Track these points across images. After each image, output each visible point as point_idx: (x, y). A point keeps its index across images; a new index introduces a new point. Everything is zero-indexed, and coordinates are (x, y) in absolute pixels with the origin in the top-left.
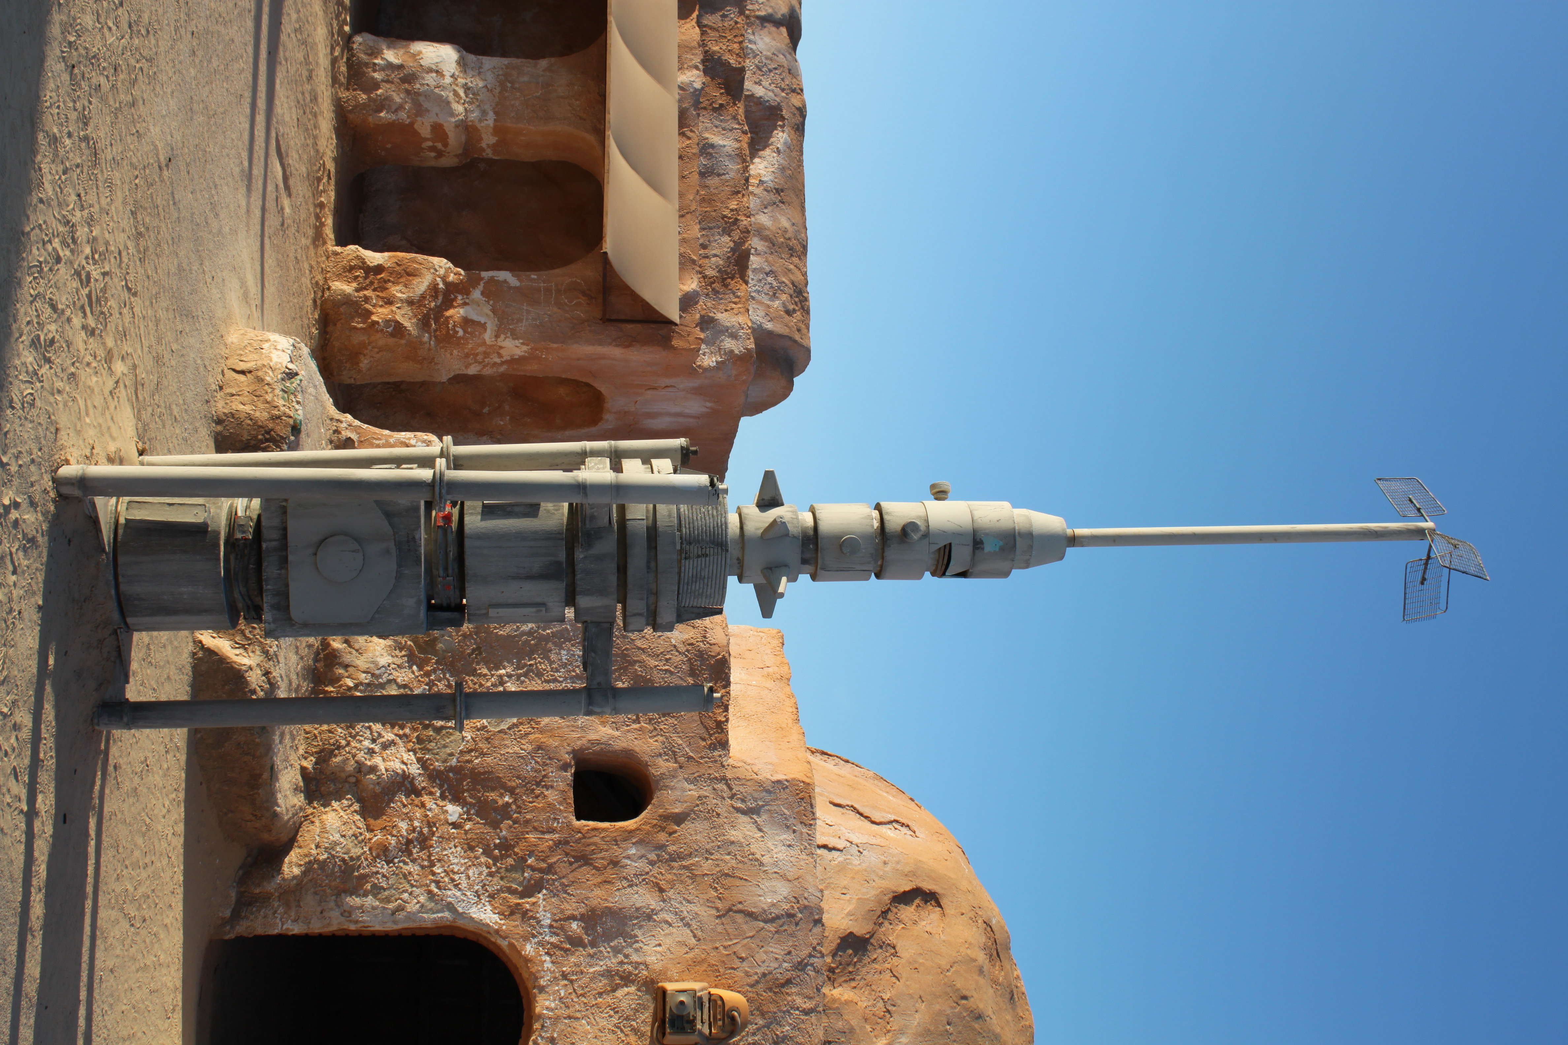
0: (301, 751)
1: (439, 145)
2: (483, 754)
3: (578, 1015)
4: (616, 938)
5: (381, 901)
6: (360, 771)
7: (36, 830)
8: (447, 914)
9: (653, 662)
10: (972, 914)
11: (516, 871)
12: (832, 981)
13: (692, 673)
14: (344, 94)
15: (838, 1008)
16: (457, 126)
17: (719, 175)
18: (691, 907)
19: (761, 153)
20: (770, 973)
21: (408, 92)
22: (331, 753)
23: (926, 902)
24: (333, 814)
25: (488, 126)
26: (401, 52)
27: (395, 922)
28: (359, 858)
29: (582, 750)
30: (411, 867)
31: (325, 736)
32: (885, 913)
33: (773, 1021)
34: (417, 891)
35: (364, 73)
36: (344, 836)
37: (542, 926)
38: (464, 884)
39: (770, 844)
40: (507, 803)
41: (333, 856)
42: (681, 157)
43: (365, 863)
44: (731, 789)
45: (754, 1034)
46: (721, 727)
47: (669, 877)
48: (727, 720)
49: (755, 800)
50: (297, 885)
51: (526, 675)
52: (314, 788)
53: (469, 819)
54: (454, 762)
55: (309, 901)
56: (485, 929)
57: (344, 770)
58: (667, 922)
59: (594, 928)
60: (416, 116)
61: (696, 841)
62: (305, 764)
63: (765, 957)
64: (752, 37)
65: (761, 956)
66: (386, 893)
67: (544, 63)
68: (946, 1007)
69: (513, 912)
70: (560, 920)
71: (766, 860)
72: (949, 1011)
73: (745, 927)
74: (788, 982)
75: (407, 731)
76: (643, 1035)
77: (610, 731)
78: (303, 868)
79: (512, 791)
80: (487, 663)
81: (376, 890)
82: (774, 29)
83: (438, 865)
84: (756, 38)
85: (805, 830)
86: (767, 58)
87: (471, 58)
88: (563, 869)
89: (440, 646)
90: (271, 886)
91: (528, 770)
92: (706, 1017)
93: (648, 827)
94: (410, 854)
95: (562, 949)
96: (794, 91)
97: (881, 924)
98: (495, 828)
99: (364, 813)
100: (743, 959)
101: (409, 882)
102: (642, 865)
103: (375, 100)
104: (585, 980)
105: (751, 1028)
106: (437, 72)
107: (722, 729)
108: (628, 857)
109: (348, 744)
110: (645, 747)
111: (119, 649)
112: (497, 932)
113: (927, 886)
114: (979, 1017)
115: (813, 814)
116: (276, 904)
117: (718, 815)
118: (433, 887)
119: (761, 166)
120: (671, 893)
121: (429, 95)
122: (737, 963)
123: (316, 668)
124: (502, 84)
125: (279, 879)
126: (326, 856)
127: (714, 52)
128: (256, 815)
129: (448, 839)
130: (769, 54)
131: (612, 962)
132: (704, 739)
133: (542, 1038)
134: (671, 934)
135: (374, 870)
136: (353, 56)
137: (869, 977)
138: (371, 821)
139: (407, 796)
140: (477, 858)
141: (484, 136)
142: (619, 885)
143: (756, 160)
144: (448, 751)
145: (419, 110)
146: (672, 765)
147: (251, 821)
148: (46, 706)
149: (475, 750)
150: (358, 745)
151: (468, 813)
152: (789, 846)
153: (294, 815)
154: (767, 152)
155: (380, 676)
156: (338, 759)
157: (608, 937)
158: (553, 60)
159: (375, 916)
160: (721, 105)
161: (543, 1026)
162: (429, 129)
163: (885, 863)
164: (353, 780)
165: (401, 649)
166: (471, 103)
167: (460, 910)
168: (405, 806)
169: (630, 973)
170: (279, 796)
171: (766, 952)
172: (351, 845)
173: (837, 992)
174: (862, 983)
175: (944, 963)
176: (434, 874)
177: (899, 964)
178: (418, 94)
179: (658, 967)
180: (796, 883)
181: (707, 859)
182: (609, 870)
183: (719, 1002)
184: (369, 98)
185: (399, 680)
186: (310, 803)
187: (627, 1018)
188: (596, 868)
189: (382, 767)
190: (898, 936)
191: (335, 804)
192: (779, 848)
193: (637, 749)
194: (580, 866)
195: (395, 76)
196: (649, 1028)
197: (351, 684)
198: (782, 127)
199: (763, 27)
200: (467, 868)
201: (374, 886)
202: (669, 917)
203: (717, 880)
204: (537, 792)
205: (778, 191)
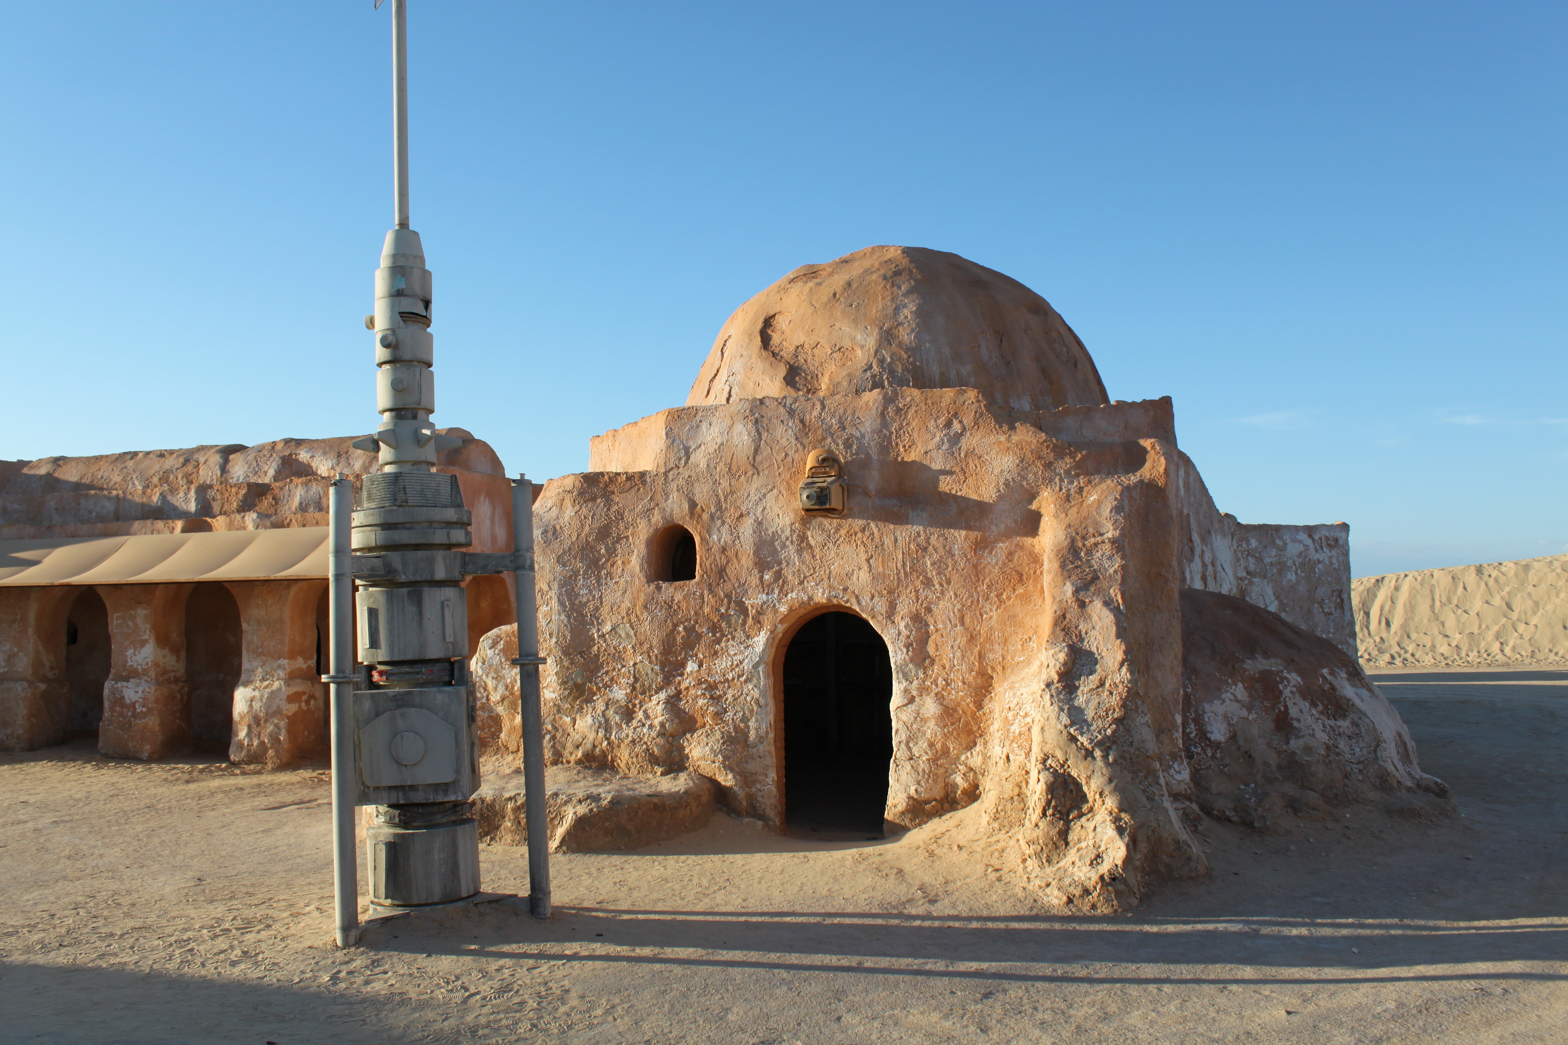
0: (650, 776)
1: (304, 698)
2: (651, 647)
3: (827, 572)
4: (774, 546)
5: (752, 715)
6: (664, 734)
7: (587, 954)
8: (761, 669)
9: (587, 528)
10: (782, 292)
11: (731, 620)
12: (815, 391)
13: (593, 499)
14: (270, 766)
15: (834, 386)
16: (289, 685)
17: (320, 498)
18: (752, 494)
19: (314, 469)
20: (795, 434)
21: (266, 721)
22: (652, 755)
23: (771, 325)
24: (693, 752)
25: (288, 664)
26: (239, 727)
27: (767, 705)
28: (722, 733)
29: (647, 577)
30: (729, 696)
31: (640, 759)
32: (774, 355)
33: (829, 431)
34: (745, 691)
35: (255, 753)
36: (707, 744)
37: (768, 601)
38: (740, 657)
39: (709, 439)
40: (684, 629)
41: (720, 750)
42: (304, 526)
43: (726, 728)
44: (672, 469)
45: (837, 445)
46: (630, 477)
47: (732, 510)
48: (626, 473)
49: (679, 450)
50: (740, 775)
51: (598, 619)
52: (676, 766)
53: (696, 655)
54: (657, 668)
55: (751, 766)
56: (770, 641)
57: (664, 745)
58: (763, 511)
59: (768, 563)
60: (282, 714)
61: (708, 492)
62: (659, 773)
63: (785, 439)
64: (235, 479)
65: (784, 442)
66: (747, 712)
67: (245, 626)
68: (840, 307)
69: (758, 621)
70: (763, 587)
71: (719, 441)
72: (843, 306)
73: (765, 454)
74: (802, 421)
75: (637, 702)
76: (839, 525)
77: (634, 557)
78: (728, 772)
79: (676, 626)
80: (590, 647)
81: (745, 719)
82: (230, 464)
83: (727, 676)
84: (235, 476)
85: (700, 414)
86: (249, 468)
87: (243, 677)
88: (728, 587)
89: (579, 681)
90: (741, 794)
91: (661, 614)
92: (822, 480)
93: (699, 527)
94: (720, 696)
95: (783, 585)
96: (273, 448)
97: (782, 357)
98: (702, 637)
99: (693, 730)
100: (787, 455)
101: (739, 697)
102: (725, 530)
103: (272, 745)
104: (804, 568)
105: (833, 447)
106: (252, 701)
107: (632, 476)
108: (719, 540)
109: (646, 743)
110: (644, 531)
111: (490, 902)
112: (772, 632)
113: (760, 325)
114: (849, 284)
115: (689, 408)
116: (754, 790)
117: (689, 477)
118: (742, 679)
119: (323, 468)
120: (743, 509)
121: (268, 706)
122: (789, 459)
123: (596, 768)
124: (260, 655)
125: (736, 788)
126: (720, 756)
127: (238, 505)
128: (686, 807)
129: (710, 670)
130: (246, 466)
131: (792, 549)
132: (639, 489)
133: (843, 597)
134: (771, 508)
135: (731, 721)
136: (243, 760)
137: (816, 364)
138: (698, 725)
139: (681, 700)
140: (722, 649)
141: (297, 666)
142: (738, 546)
143: (319, 472)
144: (650, 672)
145: (278, 712)
146: (656, 512)
147: (691, 809)
148: (504, 950)
149: (648, 653)
150: (646, 736)
151: (692, 656)
152: (710, 424)
153: (692, 779)
154: (313, 465)
155: (600, 722)
156: (655, 750)
157: (774, 553)
158: (242, 619)
159: (762, 719)
160: (273, 498)
161: (835, 597)
162: (293, 705)
163: (741, 356)
164: (670, 739)
165: (582, 708)
166: (273, 676)
167: (757, 659)
168: (688, 702)
169: (798, 536)
170: (673, 790)
171: (782, 438)
172: (713, 739)
173: (824, 387)
174: (820, 369)
175: (810, 310)
176: (733, 679)
177: (809, 342)
178: (267, 714)
179: (792, 515)
180: (734, 419)
181: (719, 483)
182: (729, 554)
183: (813, 470)
184: (272, 747)
185: (603, 709)
186: (686, 768)
187: (829, 536)
188: (727, 564)
189: (660, 719)
190: (790, 345)
191: (687, 751)
192: (712, 432)
193: (646, 537)
194: (727, 574)
195: (255, 731)
196: (835, 521)
197: (606, 743)
198: (296, 455)
199: (228, 471)
200: (729, 655)
201: (741, 721)
202: (760, 509)
203: (734, 476)
204: (676, 607)
205: (339, 456)
